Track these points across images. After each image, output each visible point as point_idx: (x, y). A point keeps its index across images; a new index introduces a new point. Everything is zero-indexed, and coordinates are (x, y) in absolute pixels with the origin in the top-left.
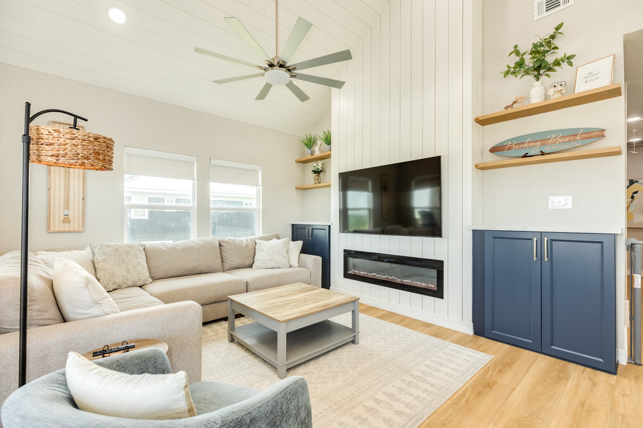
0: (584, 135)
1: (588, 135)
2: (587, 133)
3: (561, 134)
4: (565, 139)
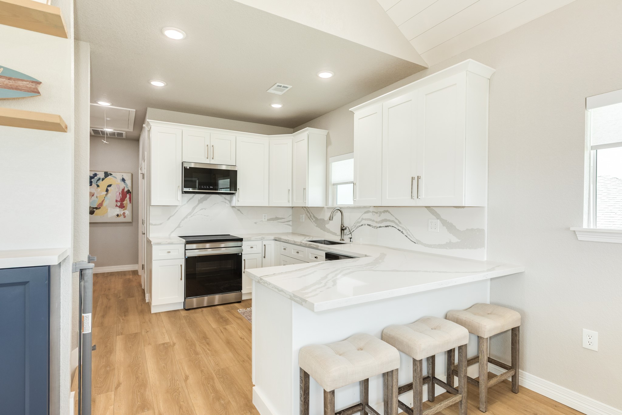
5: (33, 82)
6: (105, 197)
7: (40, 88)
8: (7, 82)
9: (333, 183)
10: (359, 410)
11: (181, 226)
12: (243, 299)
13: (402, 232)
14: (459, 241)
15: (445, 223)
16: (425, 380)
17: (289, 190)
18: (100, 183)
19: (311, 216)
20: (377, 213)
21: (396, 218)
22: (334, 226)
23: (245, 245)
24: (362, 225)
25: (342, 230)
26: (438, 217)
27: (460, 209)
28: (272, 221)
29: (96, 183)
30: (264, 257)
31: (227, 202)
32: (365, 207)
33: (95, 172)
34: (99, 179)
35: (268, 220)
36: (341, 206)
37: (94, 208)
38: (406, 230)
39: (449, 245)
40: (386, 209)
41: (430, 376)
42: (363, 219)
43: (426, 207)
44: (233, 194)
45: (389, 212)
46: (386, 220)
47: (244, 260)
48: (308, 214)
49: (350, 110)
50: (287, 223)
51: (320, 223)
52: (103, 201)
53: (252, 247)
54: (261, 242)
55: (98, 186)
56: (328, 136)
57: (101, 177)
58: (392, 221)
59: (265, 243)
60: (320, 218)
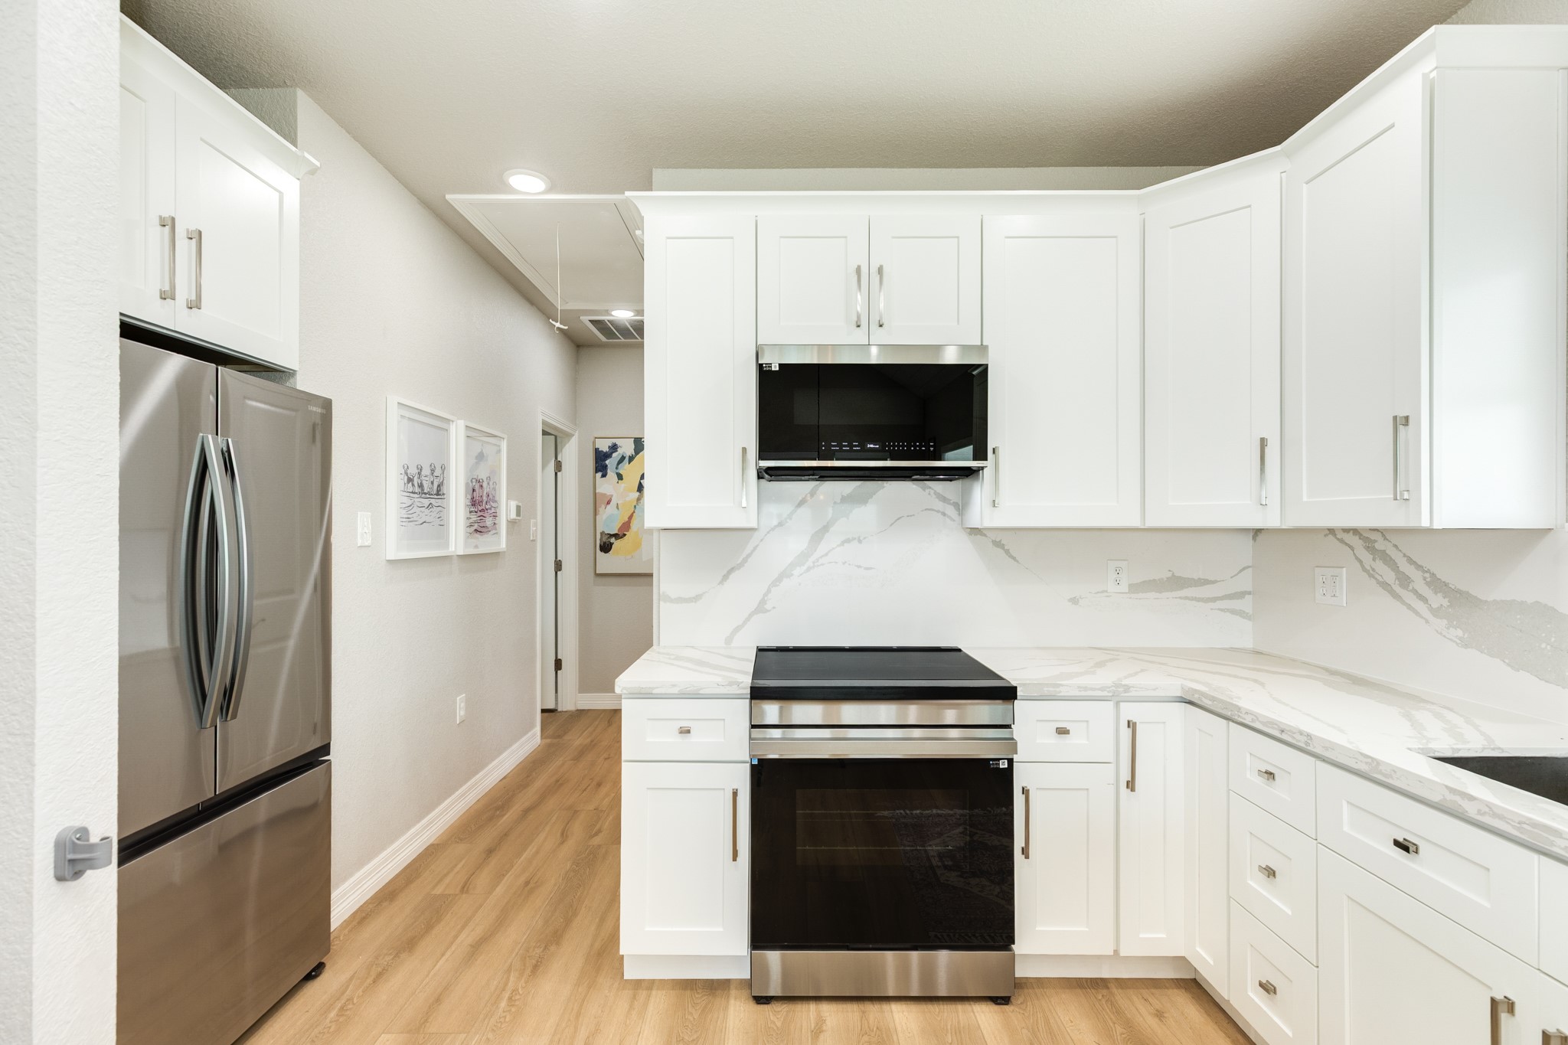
6: (635, 506)
11: (768, 606)
17: (1262, 444)
18: (625, 468)
23: (1030, 721)
28: (1153, 594)
29: (617, 468)
30: (1131, 785)
31: (951, 511)
33: (614, 441)
34: (623, 458)
35: (1134, 588)
37: (611, 536)
44: (968, 473)
47: (1025, 791)
48: (1380, 567)
50: (1227, 604)
52: (631, 517)
53: (1062, 732)
54: (1110, 706)
55: (620, 477)
57: (626, 452)
59: (1129, 711)
60: (1490, 599)
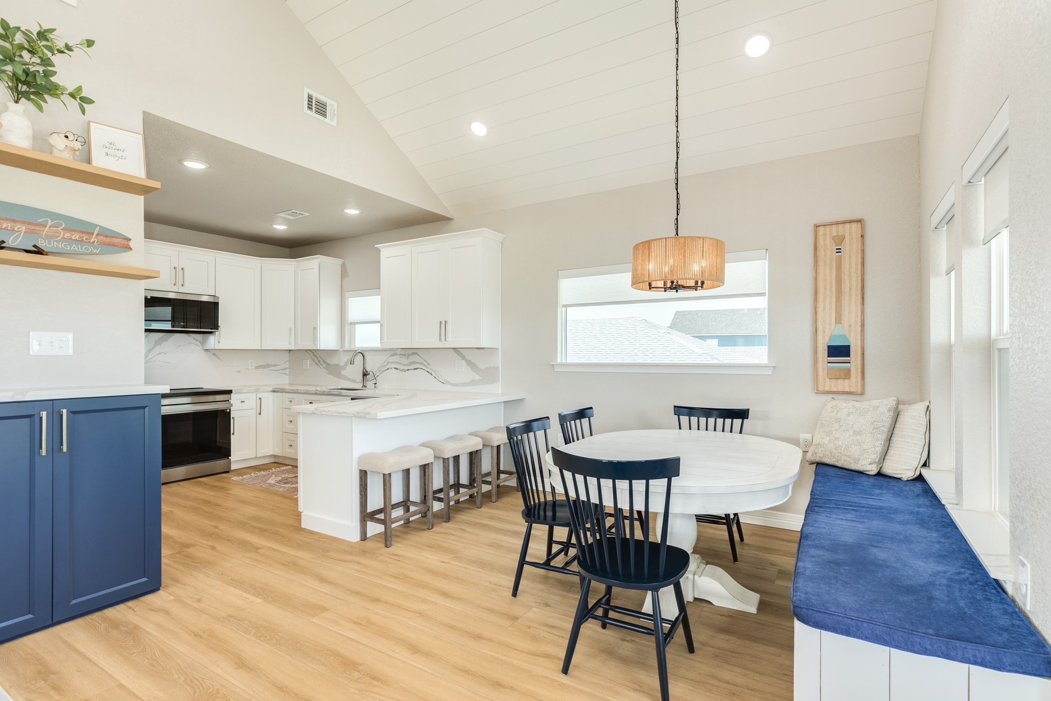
0: (102, 237)
1: (108, 240)
2: (106, 236)
3: (64, 225)
4: (73, 235)
5: (125, 239)
7: (131, 244)
8: (104, 239)
9: (350, 322)
10: (403, 505)
12: (232, 469)
13: (431, 374)
14: (480, 378)
15: (469, 363)
16: (452, 487)
17: (290, 329)
19: (319, 361)
20: (405, 355)
21: (425, 360)
22: (354, 372)
23: (234, 399)
24: (388, 369)
25: (365, 374)
26: (463, 358)
27: (481, 350)
28: (262, 369)
30: (260, 414)
31: (198, 343)
32: (391, 350)
35: (257, 368)
36: (362, 349)
38: (434, 372)
39: (473, 383)
40: (414, 351)
41: (456, 483)
42: (388, 363)
43: (453, 348)
44: (210, 333)
45: (418, 355)
46: (414, 363)
47: (233, 418)
48: (315, 359)
49: (375, 246)
50: (281, 372)
51: (335, 370)
53: (242, 402)
54: (255, 394)
56: (343, 266)
58: (421, 363)
59: (260, 395)
60: (333, 363)
